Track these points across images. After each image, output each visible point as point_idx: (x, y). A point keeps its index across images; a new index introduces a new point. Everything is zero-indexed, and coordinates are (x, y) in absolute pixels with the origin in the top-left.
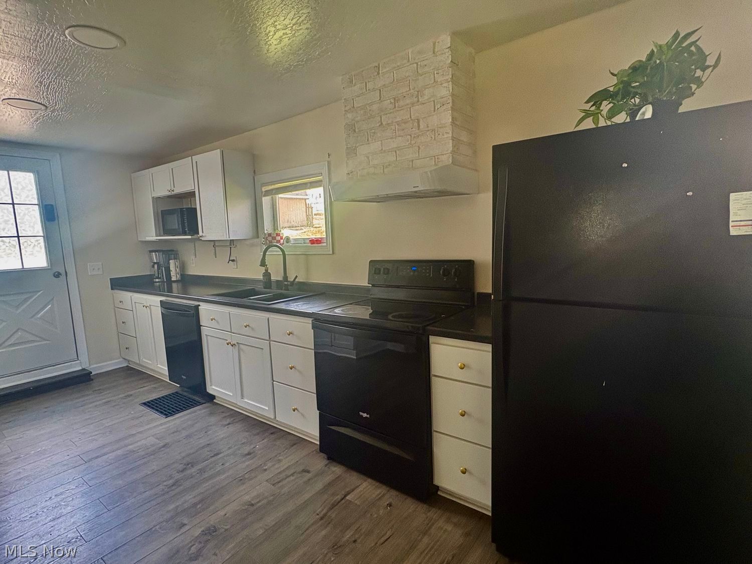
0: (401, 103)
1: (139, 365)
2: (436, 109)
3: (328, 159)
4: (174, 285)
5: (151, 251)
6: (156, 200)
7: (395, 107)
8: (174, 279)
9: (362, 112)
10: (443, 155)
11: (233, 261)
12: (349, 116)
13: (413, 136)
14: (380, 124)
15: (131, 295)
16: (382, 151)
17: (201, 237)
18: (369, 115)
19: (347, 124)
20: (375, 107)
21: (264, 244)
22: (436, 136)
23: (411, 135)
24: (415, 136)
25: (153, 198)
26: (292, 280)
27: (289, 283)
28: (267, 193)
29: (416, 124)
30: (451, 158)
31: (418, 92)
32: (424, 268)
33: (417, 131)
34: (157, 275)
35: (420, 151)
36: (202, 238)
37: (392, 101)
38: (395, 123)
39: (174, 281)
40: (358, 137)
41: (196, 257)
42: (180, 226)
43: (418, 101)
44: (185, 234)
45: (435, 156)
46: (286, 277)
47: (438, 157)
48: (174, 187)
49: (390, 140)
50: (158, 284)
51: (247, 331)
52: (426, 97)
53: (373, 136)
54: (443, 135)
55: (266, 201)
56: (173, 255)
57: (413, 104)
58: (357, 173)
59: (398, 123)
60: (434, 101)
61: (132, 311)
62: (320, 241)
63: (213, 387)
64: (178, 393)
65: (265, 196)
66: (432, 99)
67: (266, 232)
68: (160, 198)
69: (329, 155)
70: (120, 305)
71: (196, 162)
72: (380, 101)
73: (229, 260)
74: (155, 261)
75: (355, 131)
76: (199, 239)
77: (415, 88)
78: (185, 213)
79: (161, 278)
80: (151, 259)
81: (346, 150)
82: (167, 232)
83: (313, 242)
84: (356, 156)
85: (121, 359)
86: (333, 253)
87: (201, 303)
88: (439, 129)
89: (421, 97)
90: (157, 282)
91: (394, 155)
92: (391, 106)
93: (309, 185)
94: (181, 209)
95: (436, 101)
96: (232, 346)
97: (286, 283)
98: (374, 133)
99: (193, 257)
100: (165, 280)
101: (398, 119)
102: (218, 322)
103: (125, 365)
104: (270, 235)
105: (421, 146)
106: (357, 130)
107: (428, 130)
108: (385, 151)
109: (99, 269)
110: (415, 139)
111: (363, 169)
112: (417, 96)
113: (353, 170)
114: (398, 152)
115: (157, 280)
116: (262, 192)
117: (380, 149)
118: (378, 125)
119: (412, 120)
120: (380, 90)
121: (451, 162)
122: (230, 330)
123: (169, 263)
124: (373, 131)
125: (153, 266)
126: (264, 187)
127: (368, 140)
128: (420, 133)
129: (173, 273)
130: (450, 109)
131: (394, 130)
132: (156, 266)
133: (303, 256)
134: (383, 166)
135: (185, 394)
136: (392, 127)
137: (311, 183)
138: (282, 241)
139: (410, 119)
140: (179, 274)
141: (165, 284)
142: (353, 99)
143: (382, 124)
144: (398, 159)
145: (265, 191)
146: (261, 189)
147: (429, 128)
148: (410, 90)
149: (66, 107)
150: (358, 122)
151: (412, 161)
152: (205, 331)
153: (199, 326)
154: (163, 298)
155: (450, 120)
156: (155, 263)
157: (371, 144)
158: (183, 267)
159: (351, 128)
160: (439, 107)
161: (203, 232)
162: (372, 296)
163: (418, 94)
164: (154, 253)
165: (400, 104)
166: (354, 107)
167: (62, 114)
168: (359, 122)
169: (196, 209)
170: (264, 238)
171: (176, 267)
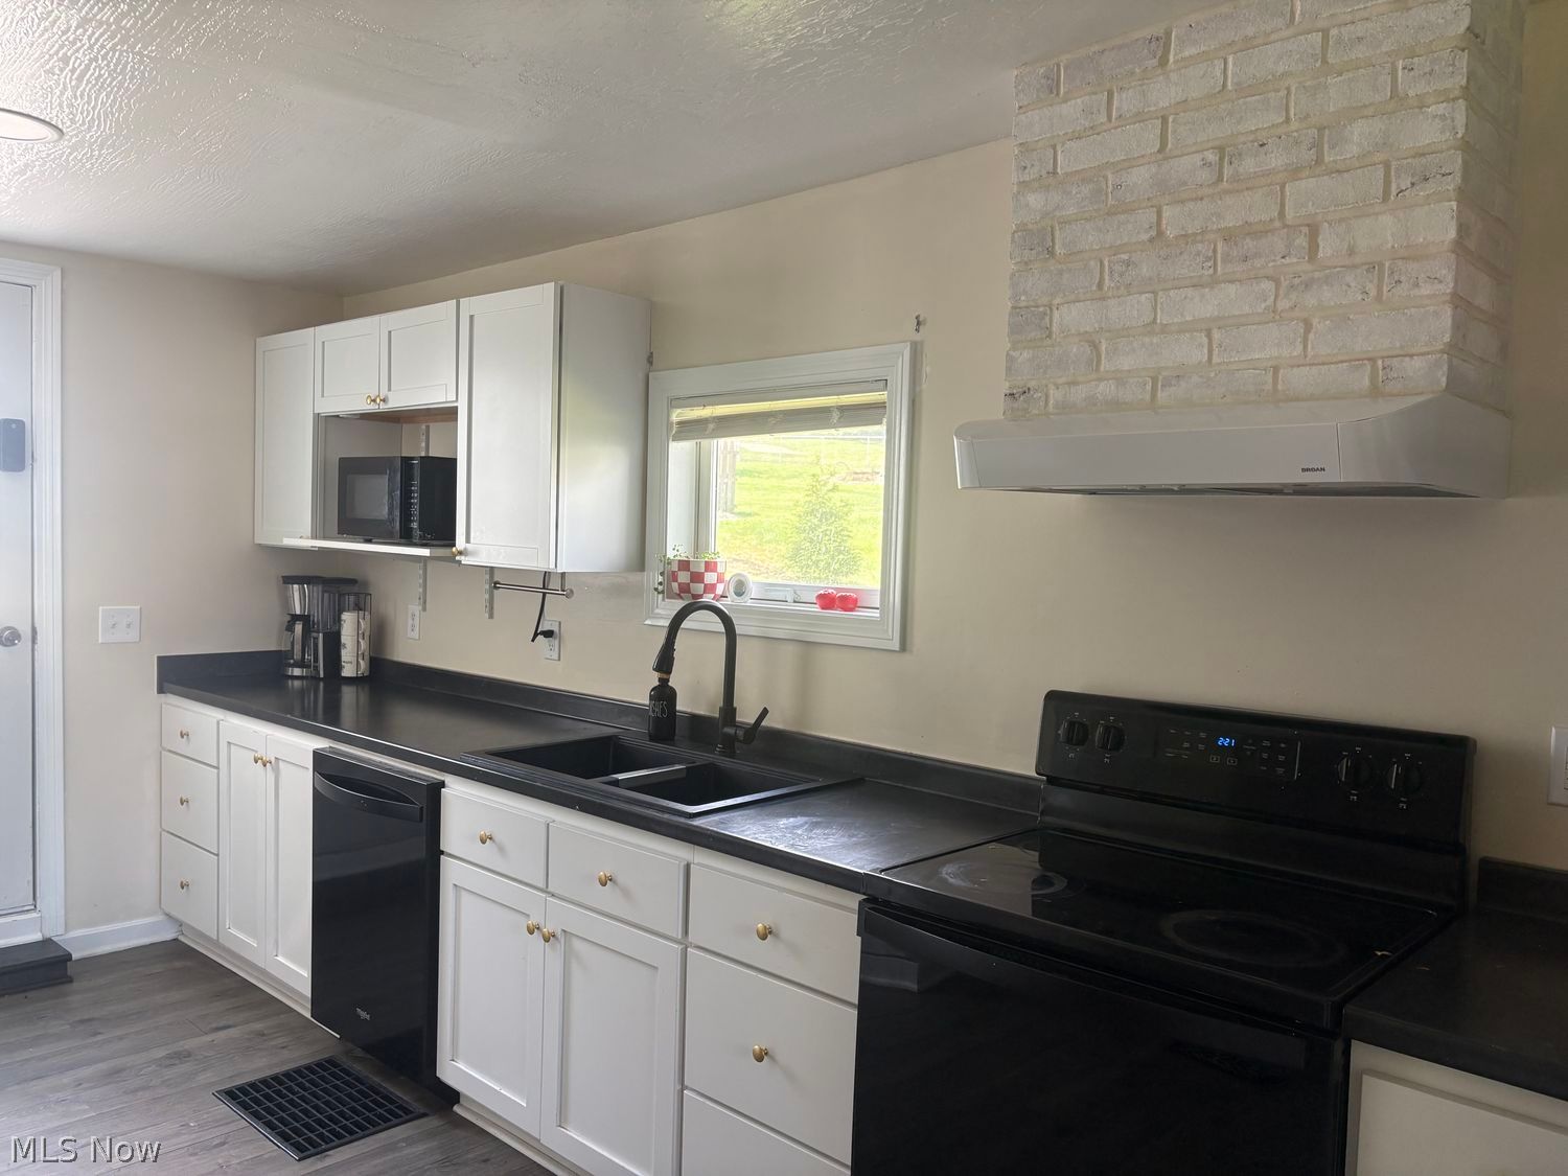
0: (1249, 165)
1: (216, 943)
2: (1394, 190)
3: (917, 337)
4: (348, 695)
5: (288, 580)
6: (327, 424)
7: (1220, 179)
8: (348, 671)
9: (1086, 190)
10: (1411, 356)
11: (549, 634)
12: (1034, 200)
13: (1285, 284)
14: (1153, 233)
15: (222, 717)
16: (1151, 328)
17: (460, 553)
18: (1111, 202)
19: (1022, 228)
20: (1140, 176)
21: (663, 592)
22: (1385, 289)
23: (1277, 283)
24: (1297, 281)
25: (317, 417)
26: (752, 721)
27: (740, 733)
28: (689, 429)
29: (1301, 241)
30: (1445, 368)
31: (1321, 129)
32: (1266, 743)
33: (1308, 267)
34: (297, 655)
35: (1311, 336)
36: (465, 560)
37: (1211, 157)
38: (1212, 236)
39: (350, 681)
40: (1061, 273)
41: (424, 609)
42: (397, 513)
43: (1319, 161)
44: (406, 538)
45: (1372, 360)
46: (729, 709)
47: (1388, 362)
48: (390, 390)
49: (1190, 292)
50: (297, 683)
51: (606, 898)
52: (1353, 150)
53: (1121, 275)
54: (1417, 285)
55: (679, 453)
56: (352, 598)
57: (1295, 172)
58: (1047, 396)
59: (1229, 236)
60: (1387, 165)
61: (217, 768)
62: (856, 601)
63: (461, 1065)
64: (336, 1065)
65: (677, 438)
66: (1379, 157)
67: (670, 554)
68: (338, 416)
69: (918, 323)
70: (181, 745)
71: (472, 317)
72: (1160, 156)
73: (536, 635)
74: (298, 612)
75: (1051, 252)
76: (452, 559)
77: (1307, 116)
78: (417, 473)
79: (308, 667)
80: (286, 601)
81: (1011, 314)
82: (349, 526)
83: (827, 601)
84: (1049, 336)
85: (161, 917)
86: (904, 647)
87: (448, 779)
88: (1400, 263)
89: (1332, 147)
90: (297, 678)
91: (1201, 345)
92: (1205, 176)
93: (836, 415)
94: (407, 461)
95: (1394, 164)
96: (547, 940)
97: (730, 730)
98: (1128, 263)
99: (416, 608)
100: (322, 675)
101: (1230, 222)
102: (501, 849)
103: (168, 936)
104: (684, 565)
105: (1315, 322)
106: (1058, 250)
107: (1355, 266)
108: (1164, 329)
109: (129, 626)
110: (1293, 296)
111: (1074, 383)
112: (1317, 145)
113: (1032, 384)
114: (1216, 335)
115: (297, 672)
116: (669, 425)
117: (1147, 319)
118: (1145, 237)
119: (1286, 226)
120: (1164, 120)
121: (1444, 385)
122: (541, 885)
123: (338, 621)
124: (1125, 257)
125: (290, 628)
126: (679, 411)
127: (1100, 286)
128: (1317, 275)
129: (347, 655)
130: (1452, 195)
131: (1208, 259)
132: (299, 628)
133: (790, 648)
134: (1155, 380)
135: (358, 1068)
136: (1200, 246)
137: (842, 409)
138: (720, 589)
139: (1277, 224)
140: (367, 657)
141: (322, 684)
142: (1054, 147)
143: (1160, 233)
144: (1215, 360)
145: (679, 423)
146: (668, 416)
147: (1358, 260)
148: (1288, 120)
149: (118, 138)
150: (1064, 222)
151: (1276, 369)
152: (452, 873)
153: (435, 853)
154: (322, 744)
155: (1452, 234)
156: (295, 618)
157: (1112, 302)
158: (379, 635)
159: (1037, 242)
160: (1405, 183)
161: (468, 540)
162: (1048, 819)
163: (1321, 136)
164: (296, 586)
165: (1241, 170)
166: (1055, 173)
167: (100, 155)
168: (1069, 222)
169: (453, 462)
170: (662, 574)
171: (359, 634)
